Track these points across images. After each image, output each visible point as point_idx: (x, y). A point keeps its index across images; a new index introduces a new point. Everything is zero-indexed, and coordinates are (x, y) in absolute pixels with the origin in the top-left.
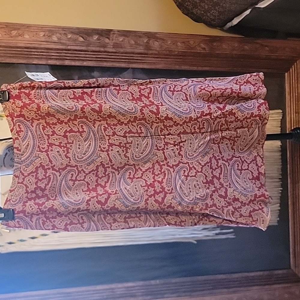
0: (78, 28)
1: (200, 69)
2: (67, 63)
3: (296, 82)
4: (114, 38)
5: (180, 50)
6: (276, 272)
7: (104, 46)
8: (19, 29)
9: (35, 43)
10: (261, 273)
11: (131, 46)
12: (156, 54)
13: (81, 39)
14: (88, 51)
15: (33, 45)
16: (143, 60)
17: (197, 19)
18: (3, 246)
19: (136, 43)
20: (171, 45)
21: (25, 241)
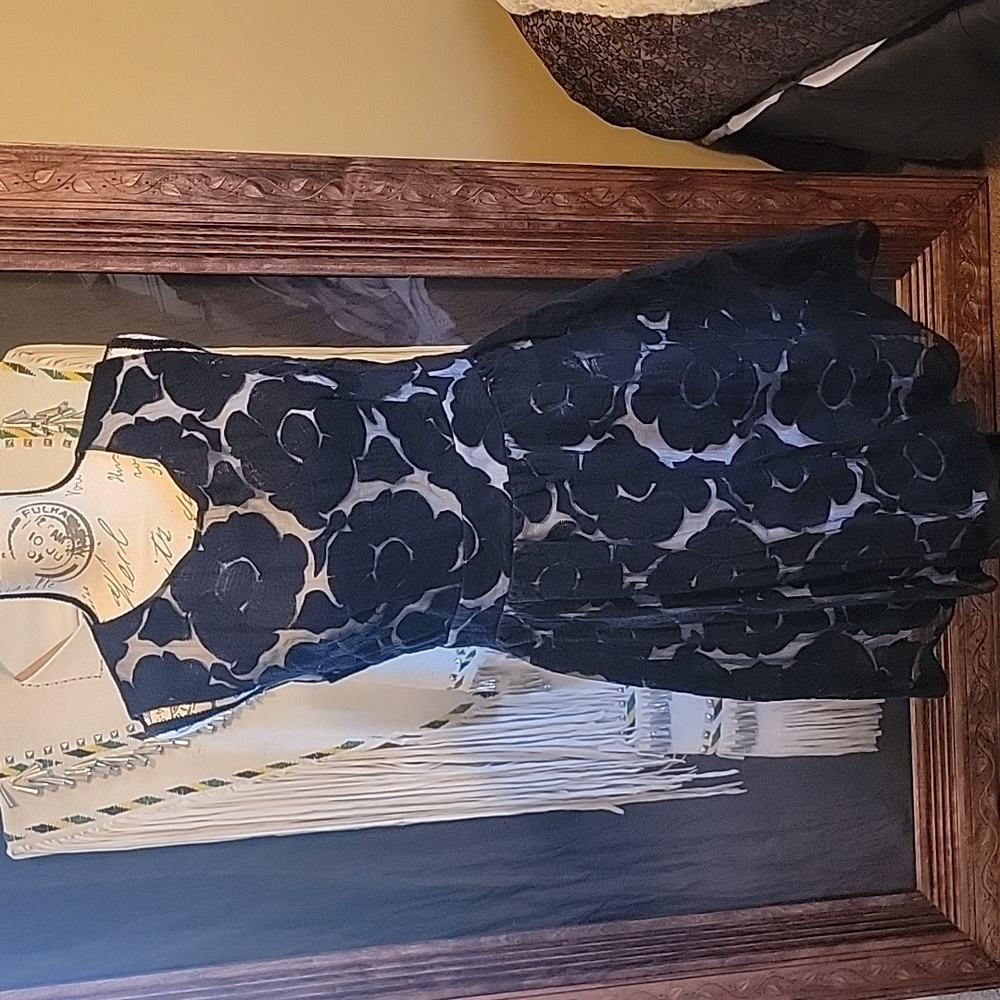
0: (244, 158)
2: (210, 266)
3: (929, 306)
4: (357, 186)
5: (563, 218)
6: (872, 902)
7: (328, 211)
8: (59, 165)
9: (111, 206)
10: (825, 906)
11: (410, 207)
12: (486, 232)
13: (254, 192)
14: (277, 229)
15: (104, 215)
16: (451, 251)
17: (617, 116)
18: (17, 838)
19: (427, 200)
20: (535, 201)
21: (89, 819)
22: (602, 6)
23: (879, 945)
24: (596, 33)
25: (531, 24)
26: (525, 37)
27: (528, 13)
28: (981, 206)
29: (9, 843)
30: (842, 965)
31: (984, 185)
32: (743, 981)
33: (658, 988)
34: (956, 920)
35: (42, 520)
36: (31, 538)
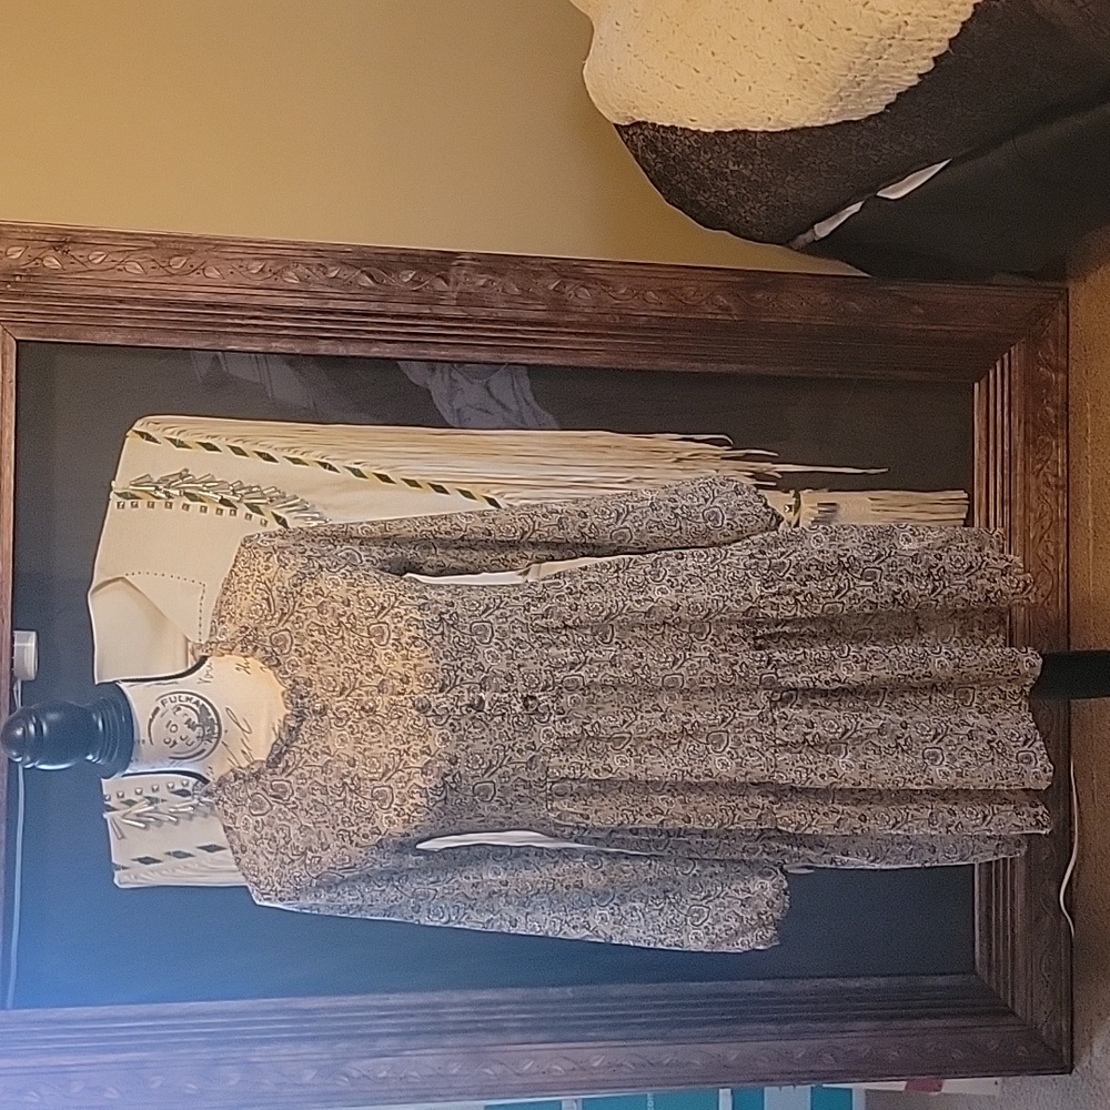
0: (360, 249)
1: (713, 367)
2: (324, 348)
3: (1005, 410)
4: (462, 278)
5: (654, 313)
6: (930, 981)
7: (434, 301)
8: (192, 252)
9: (236, 291)
10: (883, 981)
11: (510, 299)
12: (580, 325)
13: (367, 281)
14: (387, 316)
15: (230, 299)
16: (546, 341)
17: (710, 220)
18: (124, 868)
19: (525, 292)
20: (627, 297)
21: (190, 855)
22: (692, 120)
23: (935, 1023)
24: (688, 143)
25: (630, 132)
26: (626, 143)
27: (627, 123)
28: (1061, 315)
29: (117, 873)
30: (898, 1040)
31: (1064, 295)
32: (800, 1048)
33: (715, 1049)
34: (1013, 1003)
35: (179, 709)
36: (167, 726)
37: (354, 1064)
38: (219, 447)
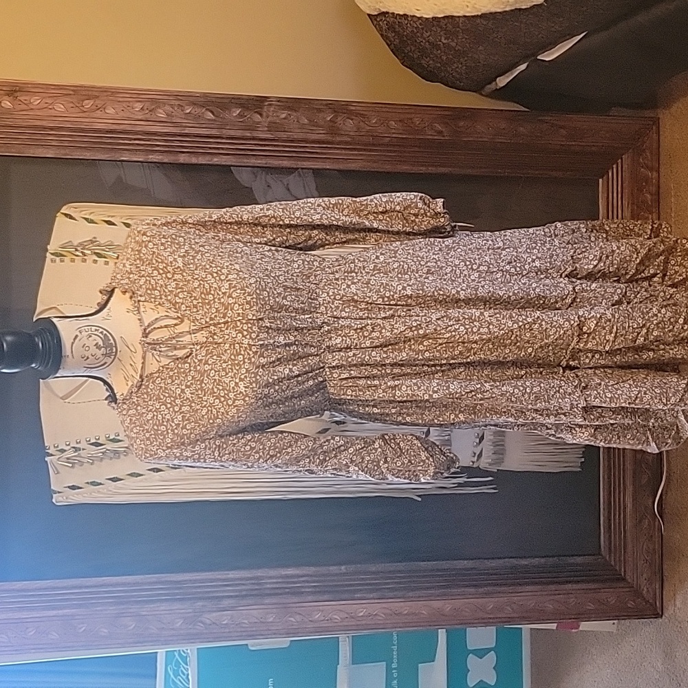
0: (205, 95)
1: (432, 170)
2: (183, 159)
3: (620, 196)
4: (271, 113)
5: (394, 136)
6: (571, 560)
7: (253, 128)
8: (97, 97)
9: (126, 122)
10: (543, 560)
11: (302, 126)
12: (347, 143)
13: (210, 116)
14: (223, 138)
15: (122, 127)
16: (325, 154)
17: (429, 76)
18: (59, 492)
19: (312, 123)
20: (376, 125)
21: (101, 484)
22: (418, 10)
23: (575, 586)
24: (415, 26)
25: (378, 20)
26: (375, 27)
27: (376, 13)
28: (655, 135)
29: (54, 495)
30: (552, 597)
31: (656, 121)
32: (490, 603)
33: (437, 604)
34: (625, 574)
35: (90, 336)
36: (83, 347)
37: (207, 616)
38: (116, 223)
